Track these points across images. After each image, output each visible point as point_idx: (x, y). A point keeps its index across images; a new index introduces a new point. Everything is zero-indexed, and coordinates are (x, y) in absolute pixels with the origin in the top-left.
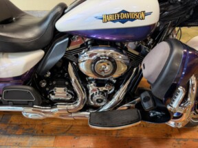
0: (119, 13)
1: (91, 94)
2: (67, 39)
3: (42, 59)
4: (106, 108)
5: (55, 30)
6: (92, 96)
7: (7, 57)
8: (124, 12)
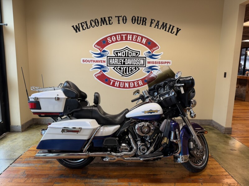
1: (139, 147)
3: (118, 130)
4: (147, 153)
5: (125, 118)
6: (140, 148)
7: (107, 127)
8: (151, 110)
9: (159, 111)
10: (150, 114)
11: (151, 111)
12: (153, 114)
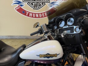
0: (46, 54)
2: (24, 62)
8: (48, 54)
9: (59, 54)
10: (46, 59)
11: (49, 56)
12: (50, 59)
